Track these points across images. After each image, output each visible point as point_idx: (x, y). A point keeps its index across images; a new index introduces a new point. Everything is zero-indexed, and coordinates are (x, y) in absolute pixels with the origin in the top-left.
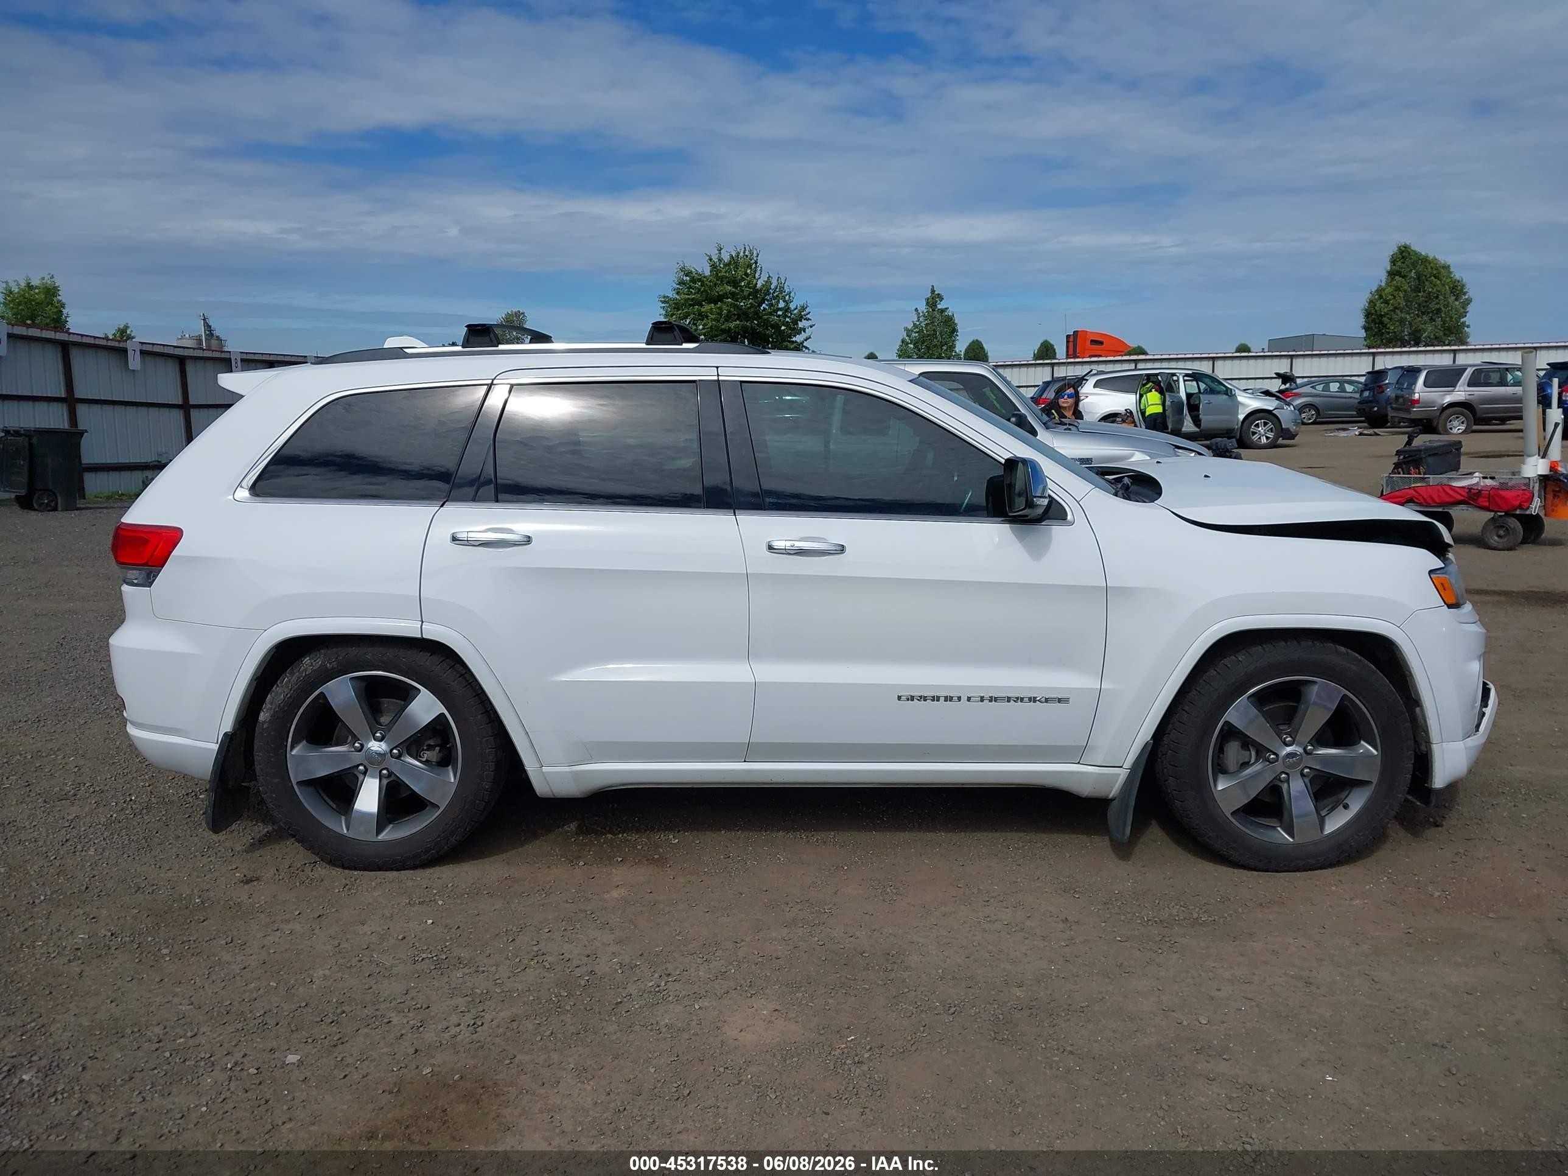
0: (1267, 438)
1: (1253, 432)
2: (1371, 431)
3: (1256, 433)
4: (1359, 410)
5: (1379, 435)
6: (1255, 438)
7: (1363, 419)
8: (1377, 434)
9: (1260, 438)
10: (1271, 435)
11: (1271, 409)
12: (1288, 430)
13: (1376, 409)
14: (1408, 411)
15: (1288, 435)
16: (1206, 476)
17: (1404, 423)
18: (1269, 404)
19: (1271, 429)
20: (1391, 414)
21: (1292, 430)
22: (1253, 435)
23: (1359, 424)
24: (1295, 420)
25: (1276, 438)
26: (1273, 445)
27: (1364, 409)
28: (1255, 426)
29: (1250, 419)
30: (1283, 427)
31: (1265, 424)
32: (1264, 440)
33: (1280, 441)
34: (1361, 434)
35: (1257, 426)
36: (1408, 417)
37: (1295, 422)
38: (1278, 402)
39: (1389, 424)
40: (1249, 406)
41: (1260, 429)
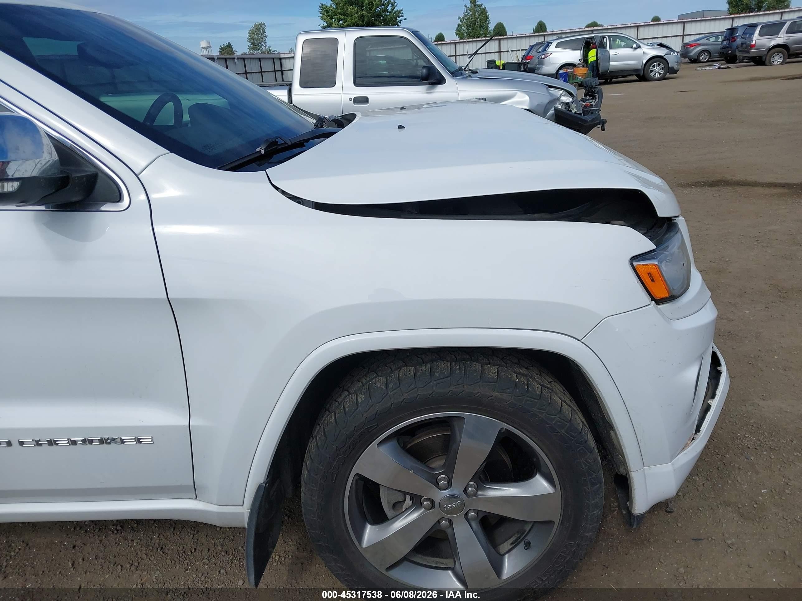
0: (660, 74)
1: (651, 70)
2: (726, 66)
3: (653, 71)
4: (720, 53)
5: (730, 68)
6: (652, 74)
7: (722, 58)
8: (729, 68)
9: (655, 74)
10: (662, 72)
11: (663, 55)
12: (673, 68)
13: (730, 52)
14: (748, 52)
15: (672, 71)
16: (401, 127)
17: (746, 59)
18: (661, 52)
19: (662, 68)
20: (738, 54)
21: (675, 68)
22: (651, 73)
23: (720, 62)
24: (678, 61)
25: (665, 74)
26: (663, 78)
27: (723, 52)
28: (652, 67)
29: (650, 62)
30: (670, 66)
31: (659, 65)
32: (657, 75)
33: (668, 75)
34: (719, 68)
35: (654, 66)
36: (748, 55)
37: (678, 63)
38: (667, 50)
39: (738, 61)
40: (649, 54)
41: (655, 68)
